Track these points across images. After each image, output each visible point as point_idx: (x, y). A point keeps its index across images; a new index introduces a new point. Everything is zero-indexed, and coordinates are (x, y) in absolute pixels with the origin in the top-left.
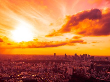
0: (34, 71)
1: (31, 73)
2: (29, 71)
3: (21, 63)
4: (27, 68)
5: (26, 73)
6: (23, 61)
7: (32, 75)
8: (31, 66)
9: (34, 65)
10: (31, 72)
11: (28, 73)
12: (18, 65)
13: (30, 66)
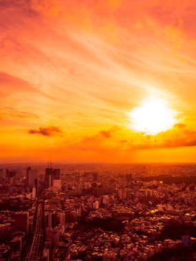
0: (189, 205)
1: (180, 209)
2: (177, 202)
3: (155, 182)
4: (171, 196)
5: (170, 208)
6: (158, 179)
7: (185, 212)
8: (180, 191)
9: (188, 189)
10: (181, 205)
11: (175, 208)
12: (150, 187)
13: (178, 191)
